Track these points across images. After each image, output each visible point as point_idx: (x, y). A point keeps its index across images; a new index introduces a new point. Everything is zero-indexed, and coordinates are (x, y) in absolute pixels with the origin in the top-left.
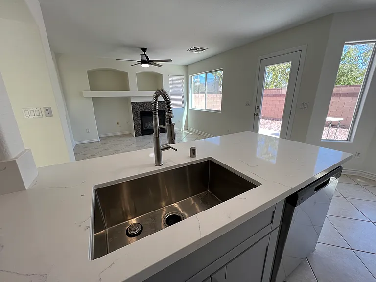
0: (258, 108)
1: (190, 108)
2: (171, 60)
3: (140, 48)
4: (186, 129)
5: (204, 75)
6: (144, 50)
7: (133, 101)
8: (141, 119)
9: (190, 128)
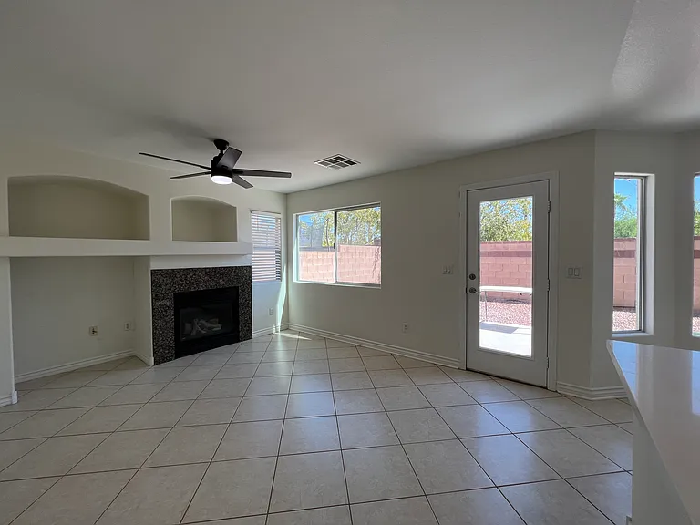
0: (473, 277)
1: (295, 280)
2: (288, 175)
3: (210, 139)
4: (286, 328)
5: (332, 214)
6: (221, 144)
7: (155, 265)
8: (177, 314)
9: (295, 325)
